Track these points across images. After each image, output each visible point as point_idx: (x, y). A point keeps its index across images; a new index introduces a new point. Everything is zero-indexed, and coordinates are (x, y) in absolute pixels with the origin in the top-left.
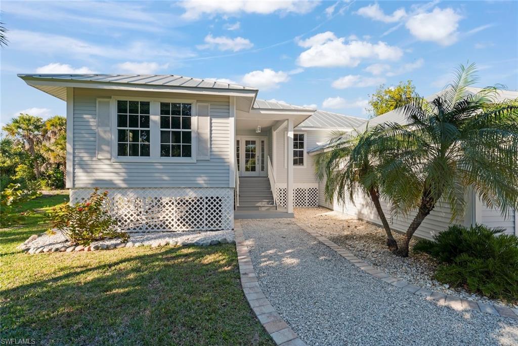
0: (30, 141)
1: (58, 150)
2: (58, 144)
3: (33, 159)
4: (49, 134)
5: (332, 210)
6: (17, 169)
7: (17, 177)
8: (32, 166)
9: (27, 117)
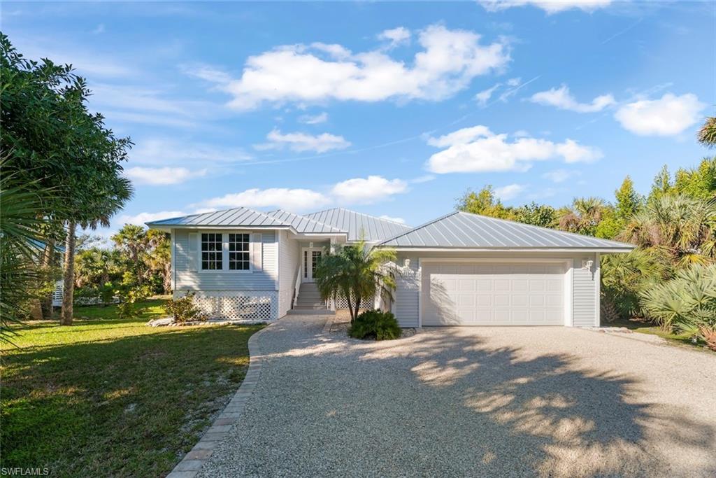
0: (134, 250)
1: (159, 258)
2: (158, 252)
3: (137, 266)
4: (151, 243)
6: (124, 276)
7: (124, 283)
8: (135, 273)
9: (131, 227)
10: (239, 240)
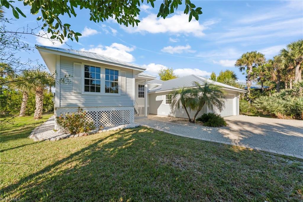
5: (157, 115)
10: (112, 74)
